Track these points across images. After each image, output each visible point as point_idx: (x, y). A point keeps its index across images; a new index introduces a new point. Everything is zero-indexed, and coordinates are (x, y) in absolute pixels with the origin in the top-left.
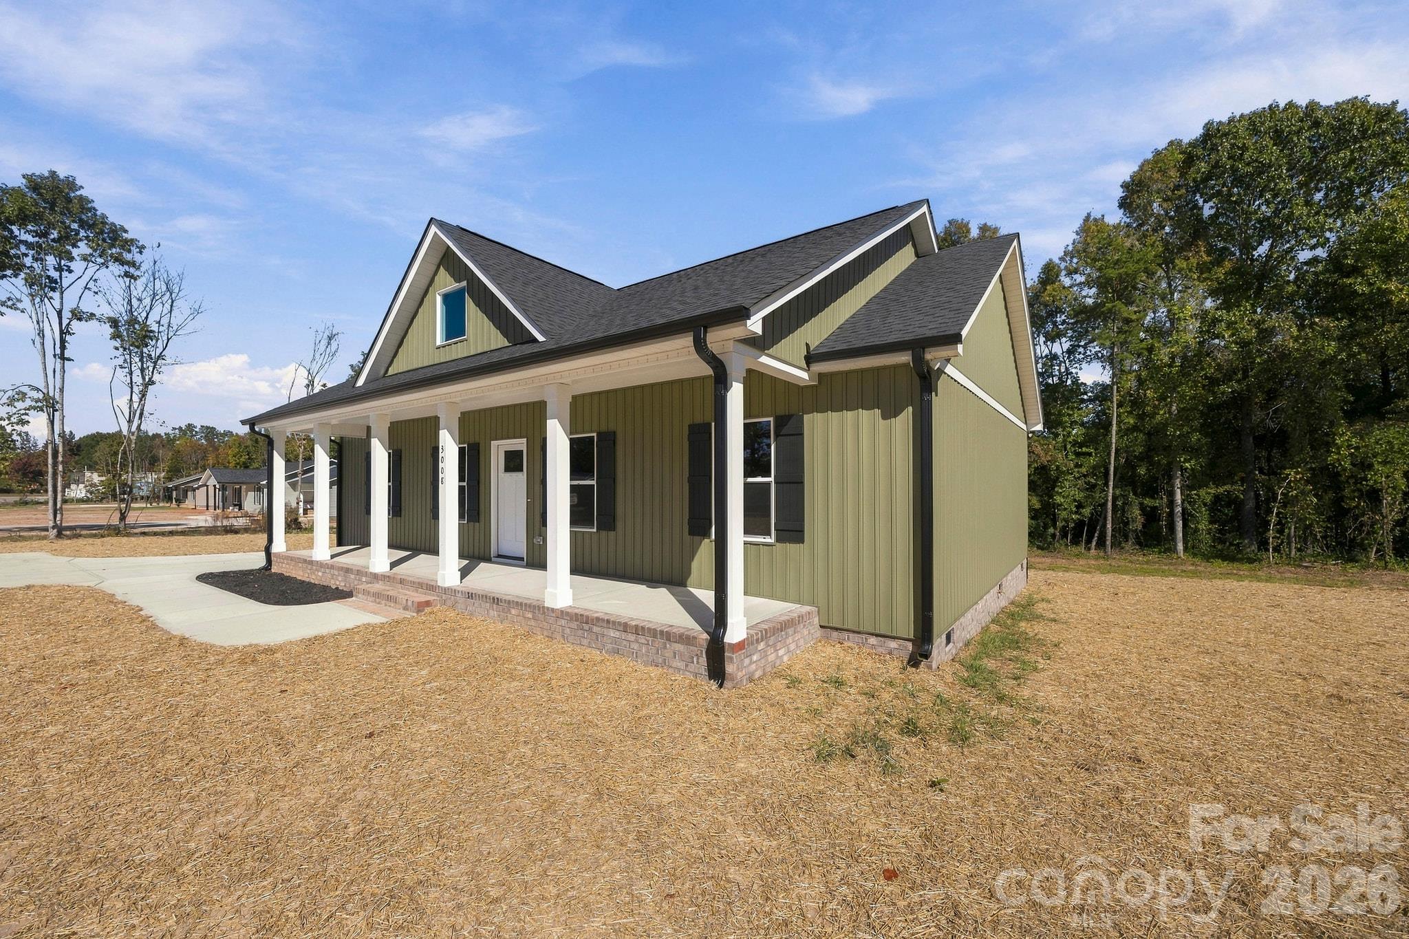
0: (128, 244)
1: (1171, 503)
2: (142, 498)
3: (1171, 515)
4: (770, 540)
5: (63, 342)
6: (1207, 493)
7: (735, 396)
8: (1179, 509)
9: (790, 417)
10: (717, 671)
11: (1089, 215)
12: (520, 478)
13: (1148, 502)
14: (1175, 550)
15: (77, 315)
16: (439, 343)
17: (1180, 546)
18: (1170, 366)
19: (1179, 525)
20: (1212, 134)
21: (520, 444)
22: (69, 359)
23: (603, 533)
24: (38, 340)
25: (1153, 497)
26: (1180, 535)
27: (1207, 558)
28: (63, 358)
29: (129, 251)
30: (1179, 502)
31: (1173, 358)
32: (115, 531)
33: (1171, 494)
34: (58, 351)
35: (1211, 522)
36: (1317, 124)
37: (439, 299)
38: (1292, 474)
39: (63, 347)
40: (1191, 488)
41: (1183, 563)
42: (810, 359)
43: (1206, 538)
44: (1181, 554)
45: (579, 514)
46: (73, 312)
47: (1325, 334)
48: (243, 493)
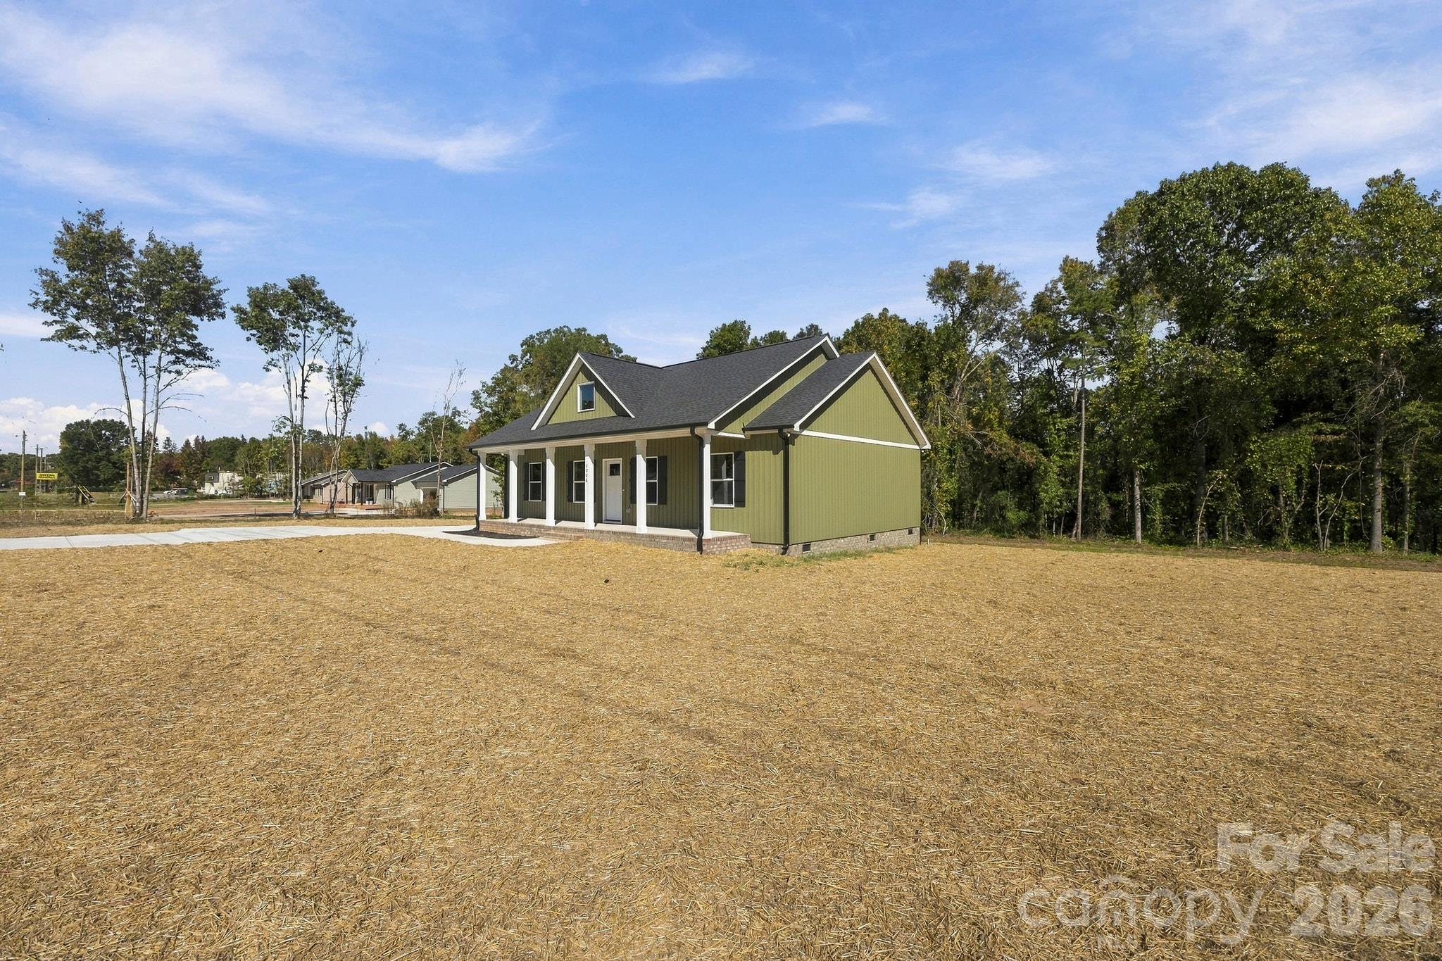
0: (345, 321)
1: (1132, 497)
2: (273, 495)
3: (1132, 507)
4: (733, 506)
5: (303, 387)
6: (1158, 490)
7: (707, 450)
8: (1138, 503)
9: (740, 452)
10: (700, 548)
11: (1067, 257)
12: (618, 479)
13: (1114, 496)
14: (1134, 537)
15: (313, 368)
16: (579, 411)
17: (1139, 533)
18: (1131, 384)
19: (1139, 516)
20: (1166, 189)
21: (619, 461)
22: (306, 398)
23: (661, 506)
24: (286, 386)
25: (1117, 492)
26: (1139, 524)
27: (1159, 543)
28: (303, 397)
29: (346, 325)
30: (1138, 497)
31: (1133, 378)
32: (327, 516)
33: (1132, 490)
34: (300, 392)
35: (1164, 514)
36: (1243, 186)
37: (579, 388)
38: (1220, 473)
39: (303, 391)
40: (1147, 485)
41: (1139, 546)
42: (744, 430)
43: (1159, 528)
44: (1140, 540)
45: (650, 498)
46: (310, 366)
47: (1232, 362)
48: (375, 491)
